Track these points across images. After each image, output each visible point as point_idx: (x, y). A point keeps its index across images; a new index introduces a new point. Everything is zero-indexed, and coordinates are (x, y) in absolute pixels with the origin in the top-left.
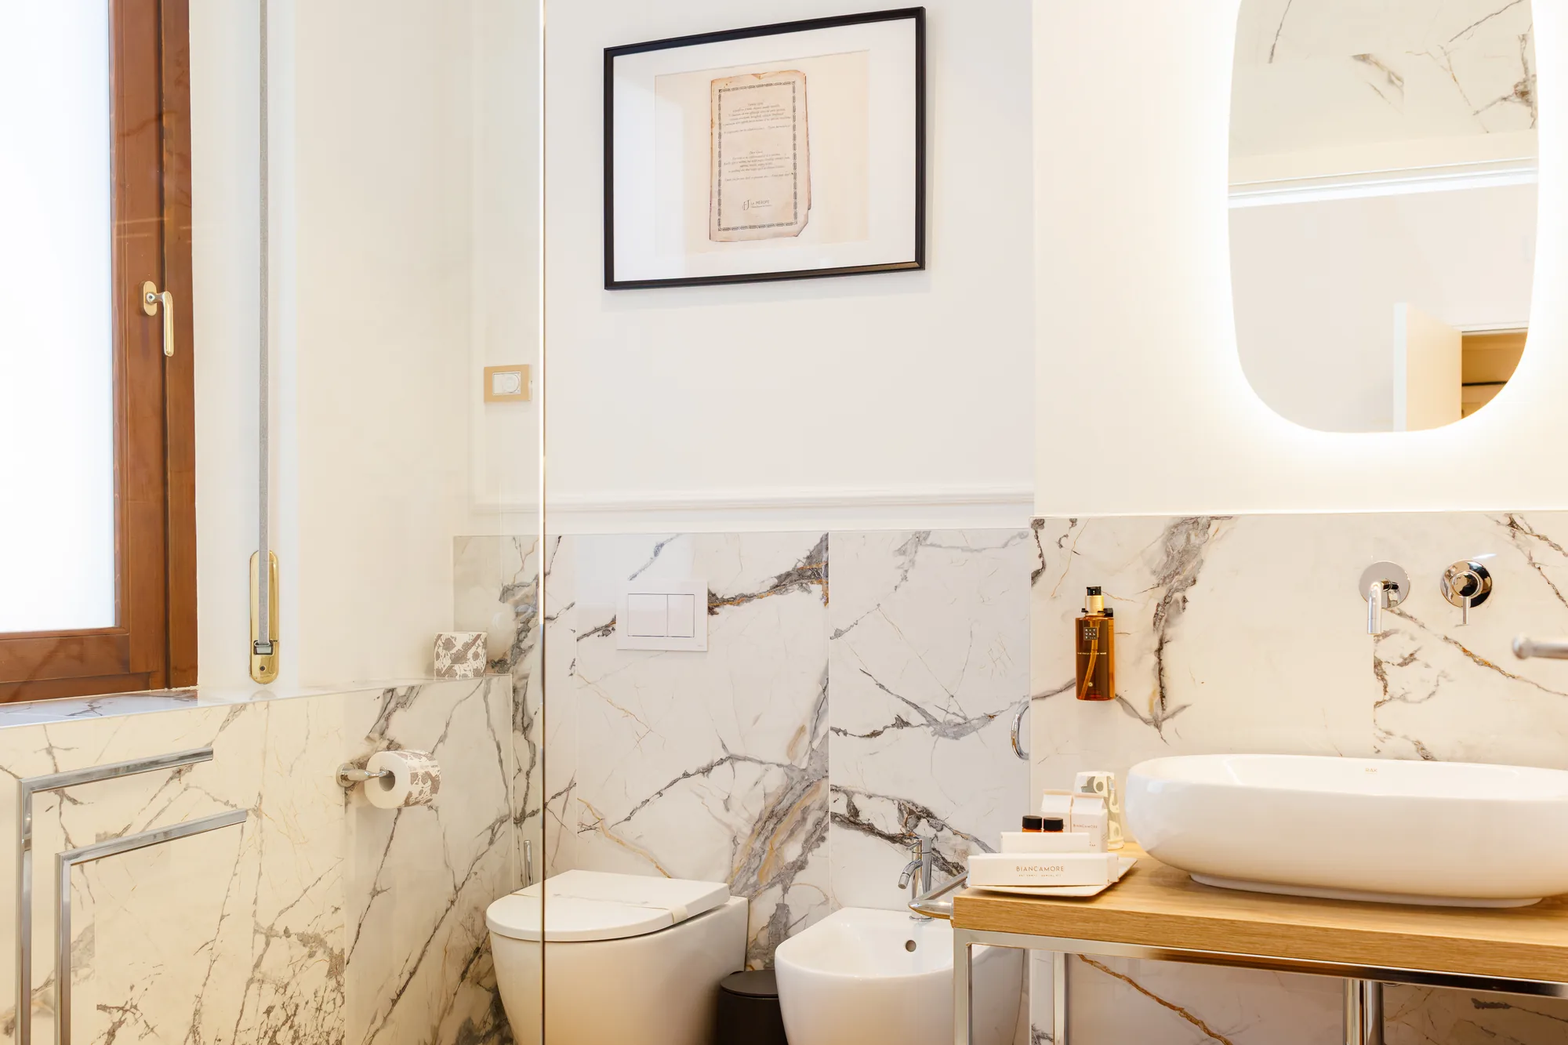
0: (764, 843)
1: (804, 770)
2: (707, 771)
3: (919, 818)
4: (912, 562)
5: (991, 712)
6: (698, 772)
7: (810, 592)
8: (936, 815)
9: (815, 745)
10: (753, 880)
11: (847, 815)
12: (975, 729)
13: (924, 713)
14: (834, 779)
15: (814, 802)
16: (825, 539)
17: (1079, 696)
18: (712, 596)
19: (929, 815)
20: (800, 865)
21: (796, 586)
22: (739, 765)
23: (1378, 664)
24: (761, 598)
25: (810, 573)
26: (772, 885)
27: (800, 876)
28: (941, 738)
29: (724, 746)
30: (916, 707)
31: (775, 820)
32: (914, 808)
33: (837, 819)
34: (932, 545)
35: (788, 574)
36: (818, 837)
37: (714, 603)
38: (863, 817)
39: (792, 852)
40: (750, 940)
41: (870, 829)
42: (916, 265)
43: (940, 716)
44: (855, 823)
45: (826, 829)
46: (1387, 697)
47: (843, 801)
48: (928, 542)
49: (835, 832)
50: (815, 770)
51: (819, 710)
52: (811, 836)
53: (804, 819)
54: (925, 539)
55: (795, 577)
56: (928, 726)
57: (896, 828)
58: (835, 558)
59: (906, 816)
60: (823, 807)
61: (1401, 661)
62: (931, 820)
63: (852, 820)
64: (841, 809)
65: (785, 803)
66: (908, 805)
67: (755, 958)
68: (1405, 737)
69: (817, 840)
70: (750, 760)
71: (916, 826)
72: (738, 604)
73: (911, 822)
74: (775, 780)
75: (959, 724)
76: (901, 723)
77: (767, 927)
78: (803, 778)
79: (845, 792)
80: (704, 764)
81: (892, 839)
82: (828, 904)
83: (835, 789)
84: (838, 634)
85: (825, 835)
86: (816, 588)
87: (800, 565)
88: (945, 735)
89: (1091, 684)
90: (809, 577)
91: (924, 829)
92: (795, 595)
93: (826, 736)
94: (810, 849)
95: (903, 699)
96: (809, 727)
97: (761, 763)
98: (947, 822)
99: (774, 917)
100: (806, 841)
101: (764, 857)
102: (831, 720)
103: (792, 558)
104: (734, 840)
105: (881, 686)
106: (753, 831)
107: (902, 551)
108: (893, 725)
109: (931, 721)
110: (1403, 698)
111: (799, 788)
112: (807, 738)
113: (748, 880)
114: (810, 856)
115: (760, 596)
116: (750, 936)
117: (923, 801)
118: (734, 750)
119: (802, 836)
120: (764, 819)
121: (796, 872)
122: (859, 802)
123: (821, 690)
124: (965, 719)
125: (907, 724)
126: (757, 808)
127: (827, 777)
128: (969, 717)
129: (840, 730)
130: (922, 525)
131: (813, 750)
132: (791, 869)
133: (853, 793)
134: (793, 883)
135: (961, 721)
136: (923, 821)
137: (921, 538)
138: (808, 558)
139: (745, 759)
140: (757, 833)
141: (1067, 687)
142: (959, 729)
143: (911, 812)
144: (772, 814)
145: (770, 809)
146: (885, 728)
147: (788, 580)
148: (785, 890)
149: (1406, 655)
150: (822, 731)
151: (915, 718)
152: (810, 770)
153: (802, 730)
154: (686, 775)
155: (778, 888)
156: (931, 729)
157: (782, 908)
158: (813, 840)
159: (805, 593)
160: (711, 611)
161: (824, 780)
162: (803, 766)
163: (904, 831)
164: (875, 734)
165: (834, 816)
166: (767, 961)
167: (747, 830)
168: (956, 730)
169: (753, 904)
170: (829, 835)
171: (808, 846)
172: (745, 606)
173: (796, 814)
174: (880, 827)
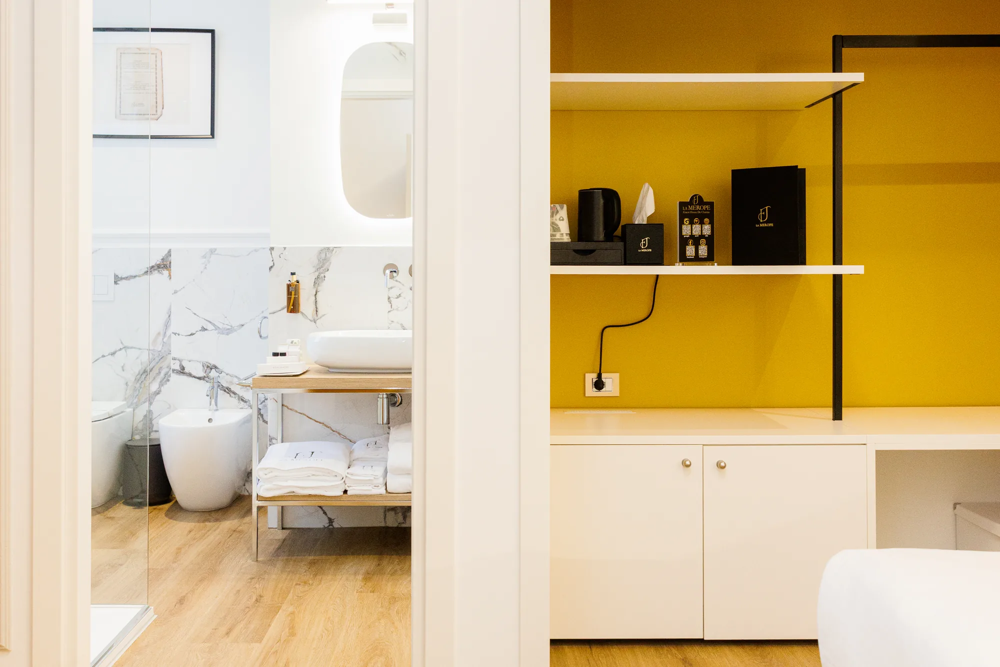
0: (141, 384)
1: (160, 351)
2: (113, 354)
3: (211, 369)
4: (209, 262)
5: (242, 323)
6: (109, 354)
7: (163, 274)
8: (219, 367)
9: (165, 340)
10: (135, 401)
11: (179, 369)
12: (236, 331)
13: (214, 325)
14: (173, 355)
15: (164, 364)
16: (170, 251)
17: (288, 311)
18: (116, 276)
19: (216, 367)
20: (158, 393)
21: (156, 272)
22: (129, 351)
23: (389, 298)
24: (140, 277)
25: (163, 266)
26: (144, 402)
27: (158, 397)
28: (221, 335)
29: (122, 343)
30: (210, 322)
31: (146, 374)
32: (209, 365)
33: (175, 371)
34: (217, 254)
35: (153, 267)
36: (166, 379)
37: (117, 279)
38: (186, 370)
39: (154, 387)
40: (134, 427)
41: (190, 375)
42: (211, 136)
43: (221, 326)
44: (183, 373)
45: (170, 376)
46: (392, 309)
47: (178, 363)
48: (216, 253)
49: (174, 378)
50: (165, 351)
51: (167, 325)
52: (163, 380)
53: (160, 373)
54: (214, 251)
55: (156, 268)
56: (216, 330)
57: (202, 374)
58: (173, 259)
59: (206, 368)
60: (169, 367)
61: (396, 297)
62: (217, 370)
63: (182, 371)
64: (178, 368)
65: (151, 366)
66: (207, 364)
67: (137, 435)
68: (398, 323)
69: (166, 381)
70: (135, 348)
71: (210, 372)
72: (129, 280)
73: (208, 370)
74: (145, 357)
75: (229, 329)
76: (204, 329)
77: (142, 421)
78: (159, 354)
79: (179, 360)
80: (113, 351)
81: (199, 378)
82: (170, 408)
83: (174, 359)
84: (176, 292)
85: (169, 379)
86: (166, 272)
87: (158, 263)
88: (223, 334)
89: (292, 307)
90: (163, 268)
91: (213, 373)
92: (156, 275)
93: (170, 336)
94: (162, 385)
95: (204, 319)
96: (162, 333)
97: (140, 349)
98: (223, 370)
99: (145, 416)
100: (161, 382)
101: (140, 391)
102: (172, 329)
103: (156, 259)
104: (127, 384)
105: (195, 314)
106: (136, 379)
107: (204, 257)
108: (200, 330)
109: (217, 328)
110: (397, 309)
111: (157, 359)
112: (161, 338)
113: (133, 401)
114: (162, 388)
115: (139, 276)
116: (134, 424)
117: (213, 362)
118: (126, 345)
119: (158, 380)
120: (141, 374)
121: (156, 395)
122: (184, 364)
123: (168, 316)
124: (231, 326)
125: (206, 330)
126: (138, 369)
127: (170, 354)
128: (233, 326)
129: (176, 333)
130: (213, 246)
131: (164, 342)
132: (154, 394)
133: (182, 360)
134: (155, 400)
135: (229, 327)
136: (213, 370)
137: (212, 251)
138: (162, 259)
139: (132, 348)
140: (137, 380)
141: (283, 309)
142: (229, 331)
143: (208, 367)
144: (145, 371)
145: (144, 369)
146: (197, 331)
147: (153, 269)
148: (151, 404)
149: (398, 295)
150: (168, 334)
151: (210, 327)
152: (163, 351)
153: (159, 334)
154: (103, 356)
155: (147, 404)
156: (217, 331)
157: (150, 412)
158: (164, 381)
159: (160, 275)
160: (116, 283)
161: (169, 355)
162: (159, 350)
163: (205, 375)
164: (192, 334)
165: (173, 370)
166: (142, 435)
167: (133, 379)
168: (227, 331)
169: (135, 411)
170: (171, 379)
171: (161, 384)
172: (132, 281)
173: (156, 371)
174: (194, 374)
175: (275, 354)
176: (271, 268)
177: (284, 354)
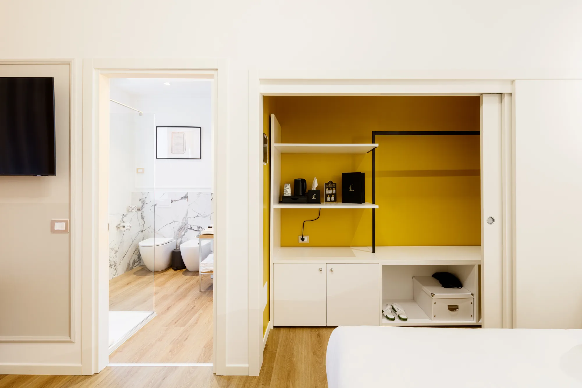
0: (179, 232)
1: (185, 222)
2: (171, 223)
4: (199, 196)
5: (209, 214)
6: (169, 223)
10: (177, 237)
13: (201, 215)
14: (189, 223)
15: (186, 227)
16: (187, 193)
18: (172, 200)
19: (201, 227)
22: (175, 223)
25: (185, 197)
27: (184, 236)
28: (203, 218)
29: (173, 220)
31: (180, 229)
34: (202, 194)
35: (182, 197)
37: (172, 201)
38: (192, 228)
39: (183, 233)
41: (194, 230)
42: (200, 158)
43: (203, 215)
45: (187, 230)
47: (190, 226)
49: (189, 230)
51: (187, 215)
53: (184, 229)
57: (197, 229)
58: (188, 195)
60: (187, 227)
63: (191, 229)
65: (182, 227)
66: (199, 226)
72: (175, 201)
73: (199, 229)
74: (180, 224)
76: (198, 216)
80: (170, 222)
81: (196, 231)
82: (188, 239)
83: (189, 225)
84: (189, 205)
86: (186, 199)
91: (201, 229)
92: (183, 200)
93: (187, 219)
95: (198, 213)
97: (179, 222)
99: (180, 242)
101: (179, 234)
103: (183, 195)
104: (175, 232)
105: (195, 212)
106: (177, 231)
107: (198, 194)
109: (202, 216)
111: (184, 225)
114: (185, 234)
115: (178, 200)
119: (184, 231)
122: (192, 226)
123: (187, 212)
124: (206, 215)
126: (178, 228)
129: (189, 217)
130: (201, 191)
137: (200, 193)
138: (185, 195)
139: (176, 221)
146: (196, 217)
148: (182, 238)
150: (187, 217)
153: (184, 217)
154: (168, 224)
155: (181, 238)
157: (181, 240)
160: (171, 202)
161: (187, 224)
164: (194, 218)
165: (189, 228)
168: (205, 217)
170: (188, 231)
171: (185, 232)
172: (177, 201)
173: (183, 228)
174: (195, 229)
175: (209, 227)
176: (212, 199)
177: (211, 227)
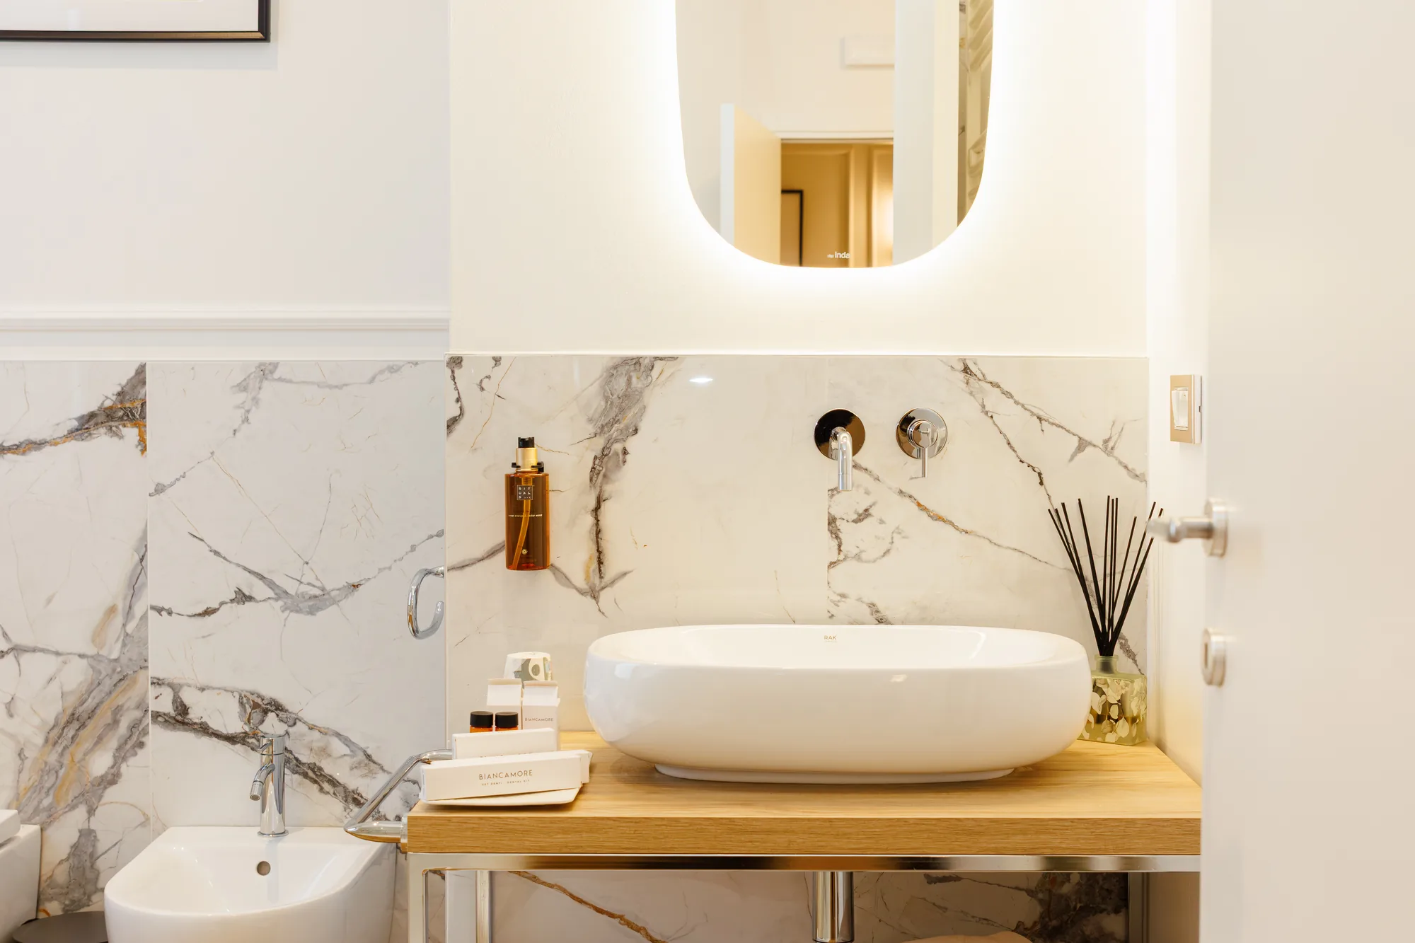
0: (62, 754)
1: (116, 660)
3: (265, 712)
4: (256, 402)
5: (355, 581)
7: (122, 438)
8: (287, 707)
9: (130, 628)
10: (46, 802)
11: (173, 713)
12: (335, 602)
13: (271, 584)
14: (154, 671)
15: (129, 699)
16: (141, 371)
17: (509, 565)
19: (278, 707)
20: (111, 779)
21: (103, 430)
22: (26, 658)
23: (832, 521)
24: (55, 445)
25: (122, 413)
26: (73, 807)
27: (111, 793)
28: (293, 614)
30: (262, 578)
31: (76, 725)
32: (259, 701)
33: (160, 719)
34: (280, 380)
35: (93, 415)
36: (134, 742)
38: (194, 716)
39: (100, 763)
40: (44, 878)
41: (204, 730)
42: (259, 35)
43: (291, 587)
44: (183, 723)
45: (145, 732)
47: (167, 694)
48: (276, 376)
49: (157, 736)
50: (130, 660)
51: (135, 584)
52: (126, 742)
53: (116, 722)
54: (272, 372)
55: (102, 418)
56: (277, 600)
57: (235, 725)
58: (153, 392)
59: (249, 710)
60: (142, 706)
61: (855, 517)
62: (281, 714)
63: (180, 718)
64: (166, 706)
65: (90, 703)
66: (251, 697)
67: (51, 899)
69: (133, 747)
70: (42, 650)
71: (262, 722)
72: (24, 453)
73: (257, 716)
74: (75, 676)
75: (316, 597)
76: (242, 597)
77: (67, 859)
78: (114, 670)
79: (171, 685)
81: (231, 739)
82: (148, 825)
83: (157, 682)
84: (160, 489)
85: (144, 739)
86: (131, 433)
87: (108, 404)
88: (298, 611)
89: (524, 551)
90: (121, 418)
91: (272, 725)
92: (101, 440)
93: (144, 617)
94: (124, 759)
95: (245, 569)
96: (121, 606)
97: (57, 654)
98: (301, 715)
99: (75, 847)
100: (119, 749)
101: (62, 772)
102: (151, 596)
103: (102, 394)
104: (20, 754)
105: (217, 553)
106: (47, 741)
107: (242, 387)
108: (232, 601)
109: (281, 594)
111: (108, 684)
112: (119, 620)
113: (40, 802)
114: (124, 767)
115: (54, 443)
116: (43, 872)
117: (270, 691)
118: (18, 639)
119: (113, 743)
120: (62, 725)
121: (105, 788)
122: (188, 697)
123: (137, 558)
124: (323, 589)
125: (250, 598)
126: (52, 710)
127: (147, 667)
128: (328, 588)
129: (163, 609)
130: (268, 356)
131: (127, 635)
132: (99, 785)
133: (181, 686)
134: (103, 801)
135: (317, 592)
136: (271, 716)
137: (266, 371)
138: (119, 394)
139: (34, 650)
140: (51, 741)
142: (316, 602)
143: (255, 706)
144: (73, 717)
145: (70, 711)
146: (222, 604)
147: (92, 422)
148: (91, 812)
149: (861, 511)
150: (139, 610)
151: (260, 590)
152: (124, 660)
153: (112, 610)
155: (81, 812)
156: (280, 603)
157: (87, 835)
158: (128, 747)
159: (115, 439)
161: (142, 672)
162: (114, 656)
163: (247, 728)
164: (208, 612)
165: (156, 715)
167: (39, 740)
168: (311, 603)
169: (48, 833)
170: (149, 740)
171: (121, 755)
172: (34, 456)
173: (104, 716)
174: (215, 725)
176: (452, 423)
